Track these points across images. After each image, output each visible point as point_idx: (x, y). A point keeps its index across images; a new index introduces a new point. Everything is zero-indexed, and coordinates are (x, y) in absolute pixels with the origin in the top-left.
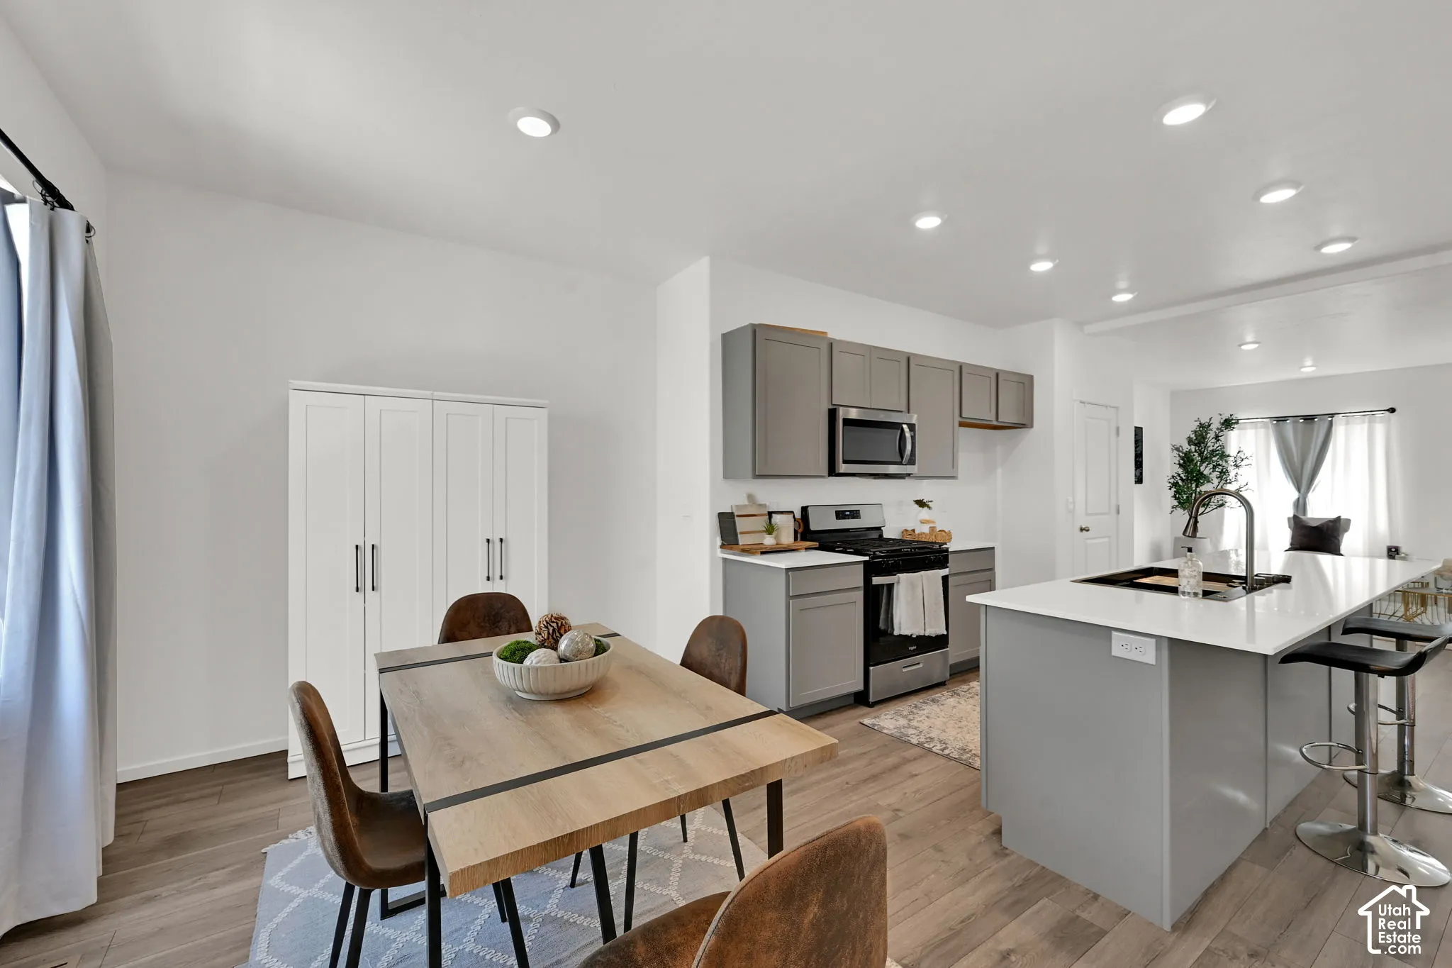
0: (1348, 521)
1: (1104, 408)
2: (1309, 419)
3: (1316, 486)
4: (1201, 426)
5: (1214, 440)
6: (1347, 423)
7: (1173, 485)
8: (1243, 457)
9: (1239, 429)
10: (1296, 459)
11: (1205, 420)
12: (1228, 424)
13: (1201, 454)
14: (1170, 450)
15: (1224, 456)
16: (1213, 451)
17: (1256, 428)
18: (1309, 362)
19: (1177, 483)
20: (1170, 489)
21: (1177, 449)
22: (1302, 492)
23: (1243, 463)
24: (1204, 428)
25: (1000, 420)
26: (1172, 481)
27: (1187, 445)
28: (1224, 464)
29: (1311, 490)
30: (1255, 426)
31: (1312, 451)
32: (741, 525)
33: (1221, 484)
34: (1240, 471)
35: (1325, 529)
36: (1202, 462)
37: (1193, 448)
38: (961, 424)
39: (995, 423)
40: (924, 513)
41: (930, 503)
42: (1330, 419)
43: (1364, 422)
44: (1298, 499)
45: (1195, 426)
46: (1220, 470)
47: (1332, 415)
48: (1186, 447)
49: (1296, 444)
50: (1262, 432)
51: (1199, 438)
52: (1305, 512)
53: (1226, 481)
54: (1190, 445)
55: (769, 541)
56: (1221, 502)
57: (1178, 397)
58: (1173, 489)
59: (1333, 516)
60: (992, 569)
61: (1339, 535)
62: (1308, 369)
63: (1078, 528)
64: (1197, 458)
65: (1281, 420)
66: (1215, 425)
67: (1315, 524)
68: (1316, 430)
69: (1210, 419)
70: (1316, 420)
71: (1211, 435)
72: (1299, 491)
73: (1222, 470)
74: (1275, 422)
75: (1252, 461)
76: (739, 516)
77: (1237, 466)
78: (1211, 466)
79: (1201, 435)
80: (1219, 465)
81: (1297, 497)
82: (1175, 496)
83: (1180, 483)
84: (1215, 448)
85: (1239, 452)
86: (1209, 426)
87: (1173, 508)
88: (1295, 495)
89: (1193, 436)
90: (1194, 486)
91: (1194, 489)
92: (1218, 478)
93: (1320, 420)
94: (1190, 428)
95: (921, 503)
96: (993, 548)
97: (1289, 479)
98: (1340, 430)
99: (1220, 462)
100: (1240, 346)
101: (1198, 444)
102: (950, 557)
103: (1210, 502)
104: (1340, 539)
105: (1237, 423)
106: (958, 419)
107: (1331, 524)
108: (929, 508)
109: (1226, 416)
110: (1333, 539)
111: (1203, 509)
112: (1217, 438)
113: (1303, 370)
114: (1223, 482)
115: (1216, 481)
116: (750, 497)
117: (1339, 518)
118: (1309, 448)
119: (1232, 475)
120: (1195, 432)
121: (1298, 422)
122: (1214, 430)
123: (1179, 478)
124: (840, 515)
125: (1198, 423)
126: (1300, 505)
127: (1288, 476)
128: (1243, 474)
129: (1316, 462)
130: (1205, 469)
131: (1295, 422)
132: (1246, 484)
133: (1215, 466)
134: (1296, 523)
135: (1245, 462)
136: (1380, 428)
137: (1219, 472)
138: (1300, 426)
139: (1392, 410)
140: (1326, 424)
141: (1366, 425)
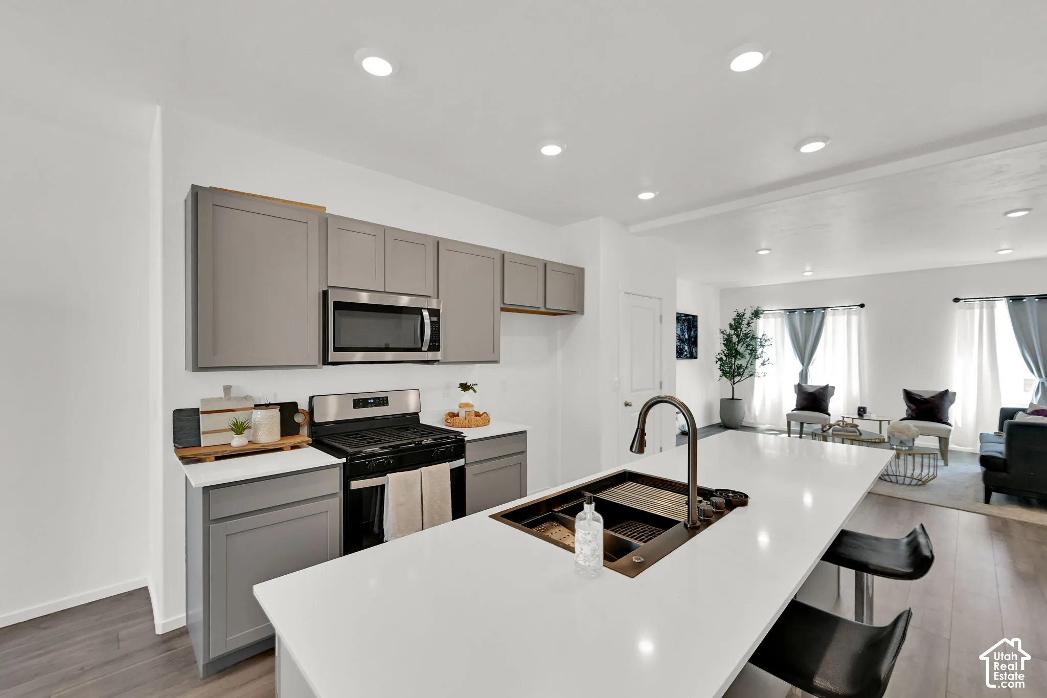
0: (833, 388)
1: (650, 299)
2: (809, 311)
3: (814, 360)
4: (738, 315)
5: (747, 326)
6: (834, 315)
7: (719, 360)
8: (766, 339)
9: (764, 318)
10: (801, 341)
11: (741, 311)
12: (757, 314)
13: (738, 336)
14: (719, 334)
15: (754, 338)
16: (746, 334)
17: (776, 317)
18: (808, 268)
19: (722, 358)
20: (716, 363)
21: (722, 332)
22: (805, 365)
23: (766, 344)
24: (740, 317)
25: (547, 307)
26: (718, 357)
27: (729, 329)
28: (754, 344)
29: (811, 364)
31: (811, 336)
32: (205, 423)
33: (751, 359)
34: (765, 349)
35: (817, 394)
36: (739, 342)
37: (732, 332)
38: (502, 309)
39: (543, 310)
40: (467, 397)
41: (474, 386)
42: (823, 311)
43: (844, 314)
44: (802, 370)
45: (734, 315)
46: (751, 349)
47: (824, 309)
48: (728, 331)
49: (801, 331)
50: (779, 319)
51: (737, 324)
52: (806, 382)
53: (755, 357)
54: (731, 330)
55: (238, 441)
56: (751, 373)
57: (726, 293)
58: (719, 363)
59: (824, 384)
60: (524, 452)
61: (827, 400)
62: (808, 274)
63: (624, 402)
64: (735, 339)
65: (792, 311)
66: (748, 315)
67: (811, 390)
68: (814, 319)
69: (745, 310)
70: (814, 312)
71: (745, 322)
72: (803, 365)
73: (752, 348)
74: (788, 313)
75: (773, 342)
76: (203, 413)
77: (762, 346)
78: (745, 345)
79: (738, 322)
80: (750, 345)
81: (801, 369)
82: (720, 368)
83: (724, 358)
84: (747, 332)
85: (763, 335)
86: (744, 315)
87: (720, 376)
88: (800, 367)
89: (733, 323)
90: (733, 360)
91: (733, 363)
92: (749, 354)
93: (816, 312)
94: (730, 318)
95: (465, 387)
96: (525, 432)
97: (797, 355)
98: (829, 319)
99: (751, 343)
100: (757, 251)
101: (735, 329)
102: (467, 446)
103: (744, 373)
104: (828, 401)
105: (762, 313)
106: (498, 305)
107: (822, 391)
108: (475, 391)
109: (755, 308)
110: (823, 402)
111: (740, 377)
112: (748, 324)
113: (805, 274)
114: (753, 357)
115: (748, 357)
116: (227, 389)
117: (827, 386)
118: (809, 334)
119: (759, 352)
120: (735, 319)
121: (802, 313)
122: (748, 318)
123: (723, 354)
124: (359, 403)
125: (736, 313)
126: (804, 375)
127: (796, 353)
128: (766, 352)
129: (814, 342)
130: (741, 348)
131: (801, 314)
132: (769, 359)
133: (748, 346)
134: (800, 389)
135: (768, 343)
136: (854, 319)
137: (750, 350)
138: (804, 317)
139: (862, 306)
140: (821, 315)
141: (846, 316)
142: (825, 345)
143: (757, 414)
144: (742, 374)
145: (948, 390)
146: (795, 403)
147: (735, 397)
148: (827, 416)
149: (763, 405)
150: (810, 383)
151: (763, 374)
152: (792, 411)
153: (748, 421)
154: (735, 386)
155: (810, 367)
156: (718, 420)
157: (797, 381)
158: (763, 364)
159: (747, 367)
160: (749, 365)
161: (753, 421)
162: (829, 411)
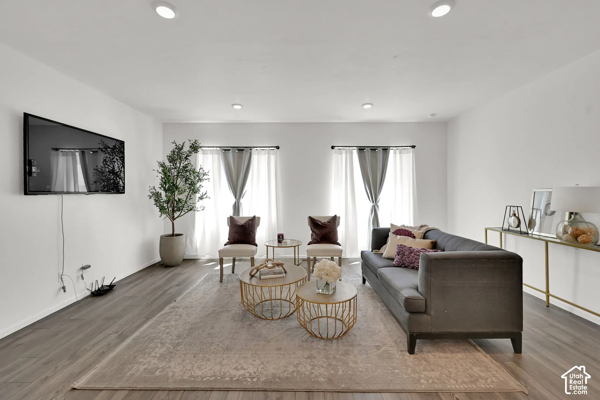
0: (259, 218)
2: (240, 150)
3: (245, 194)
4: (177, 147)
5: (185, 159)
6: (258, 154)
7: (153, 194)
8: (204, 173)
9: (202, 153)
10: (234, 177)
11: (179, 143)
12: (195, 148)
13: (177, 169)
15: (192, 172)
16: (185, 168)
17: (213, 154)
21: (161, 165)
22: (237, 198)
24: (179, 149)
26: (153, 191)
27: (168, 162)
28: (193, 178)
29: (242, 196)
30: (212, 152)
31: (242, 171)
33: (190, 194)
34: (203, 183)
35: (247, 226)
36: (178, 176)
37: (171, 165)
42: (250, 151)
44: (236, 202)
45: (173, 147)
47: (251, 148)
48: (167, 164)
49: (234, 167)
50: (216, 156)
51: (175, 157)
52: (238, 215)
53: (193, 191)
54: (170, 162)
56: (190, 207)
58: (154, 198)
59: (252, 216)
61: (254, 230)
64: (174, 173)
65: (226, 150)
66: (186, 149)
67: (242, 223)
68: (243, 157)
69: (184, 143)
71: (183, 155)
73: (191, 182)
74: (223, 150)
75: (210, 177)
77: (201, 180)
78: (184, 179)
79: (177, 155)
80: (189, 179)
81: (235, 202)
84: (186, 165)
85: (201, 169)
86: (182, 148)
89: (172, 155)
92: (189, 188)
93: (245, 151)
94: (169, 149)
99: (190, 177)
104: (255, 232)
105: (200, 149)
107: (250, 222)
109: (194, 142)
110: (251, 234)
111: (179, 213)
112: (187, 157)
114: (191, 191)
115: (187, 191)
117: (255, 217)
118: (240, 172)
119: (197, 186)
120: (174, 152)
122: (186, 151)
123: (159, 188)
125: (175, 145)
126: (237, 208)
127: (230, 188)
128: (205, 186)
129: (244, 178)
130: (180, 182)
131: (234, 152)
132: (206, 193)
133: (186, 180)
134: (232, 221)
135: (205, 177)
136: (273, 157)
137: (190, 184)
138: (236, 154)
139: (278, 148)
140: (249, 154)
141: (267, 155)
142: (252, 180)
143: (198, 246)
144: (182, 210)
145: (336, 215)
146: (228, 236)
147: (176, 232)
148: (254, 247)
149: (204, 237)
150: (241, 216)
151: (202, 208)
152: (225, 245)
153: (191, 254)
154: (175, 222)
155: (242, 201)
156: (158, 259)
157: (231, 213)
158: (201, 198)
159: (186, 201)
160: (188, 199)
161: (194, 254)
162: (257, 242)
